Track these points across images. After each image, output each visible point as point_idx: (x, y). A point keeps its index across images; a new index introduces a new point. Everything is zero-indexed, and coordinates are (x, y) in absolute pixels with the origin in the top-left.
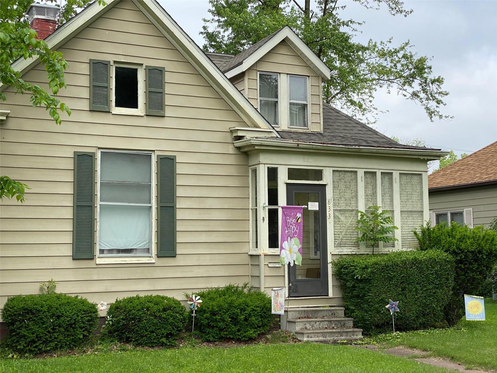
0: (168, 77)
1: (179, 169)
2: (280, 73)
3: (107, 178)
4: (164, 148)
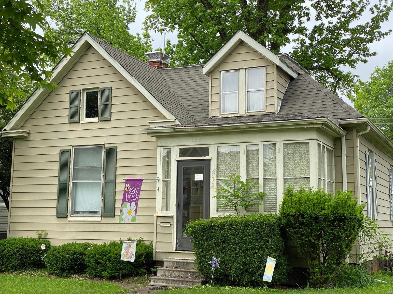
0: (114, 93)
1: (119, 156)
2: (239, 69)
3: (81, 165)
4: (109, 142)
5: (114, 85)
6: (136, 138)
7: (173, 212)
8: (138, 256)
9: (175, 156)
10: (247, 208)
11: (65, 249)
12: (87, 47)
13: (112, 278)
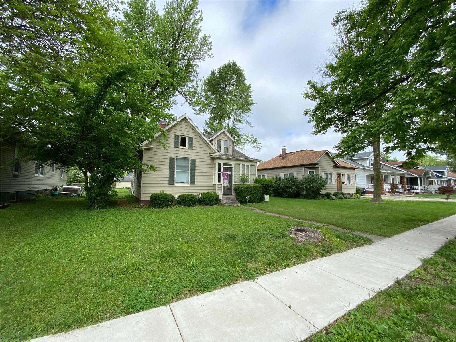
0: (194, 140)
1: (196, 163)
2: (222, 140)
3: (180, 164)
4: (193, 157)
7: (222, 183)
9: (222, 165)
12: (184, 119)
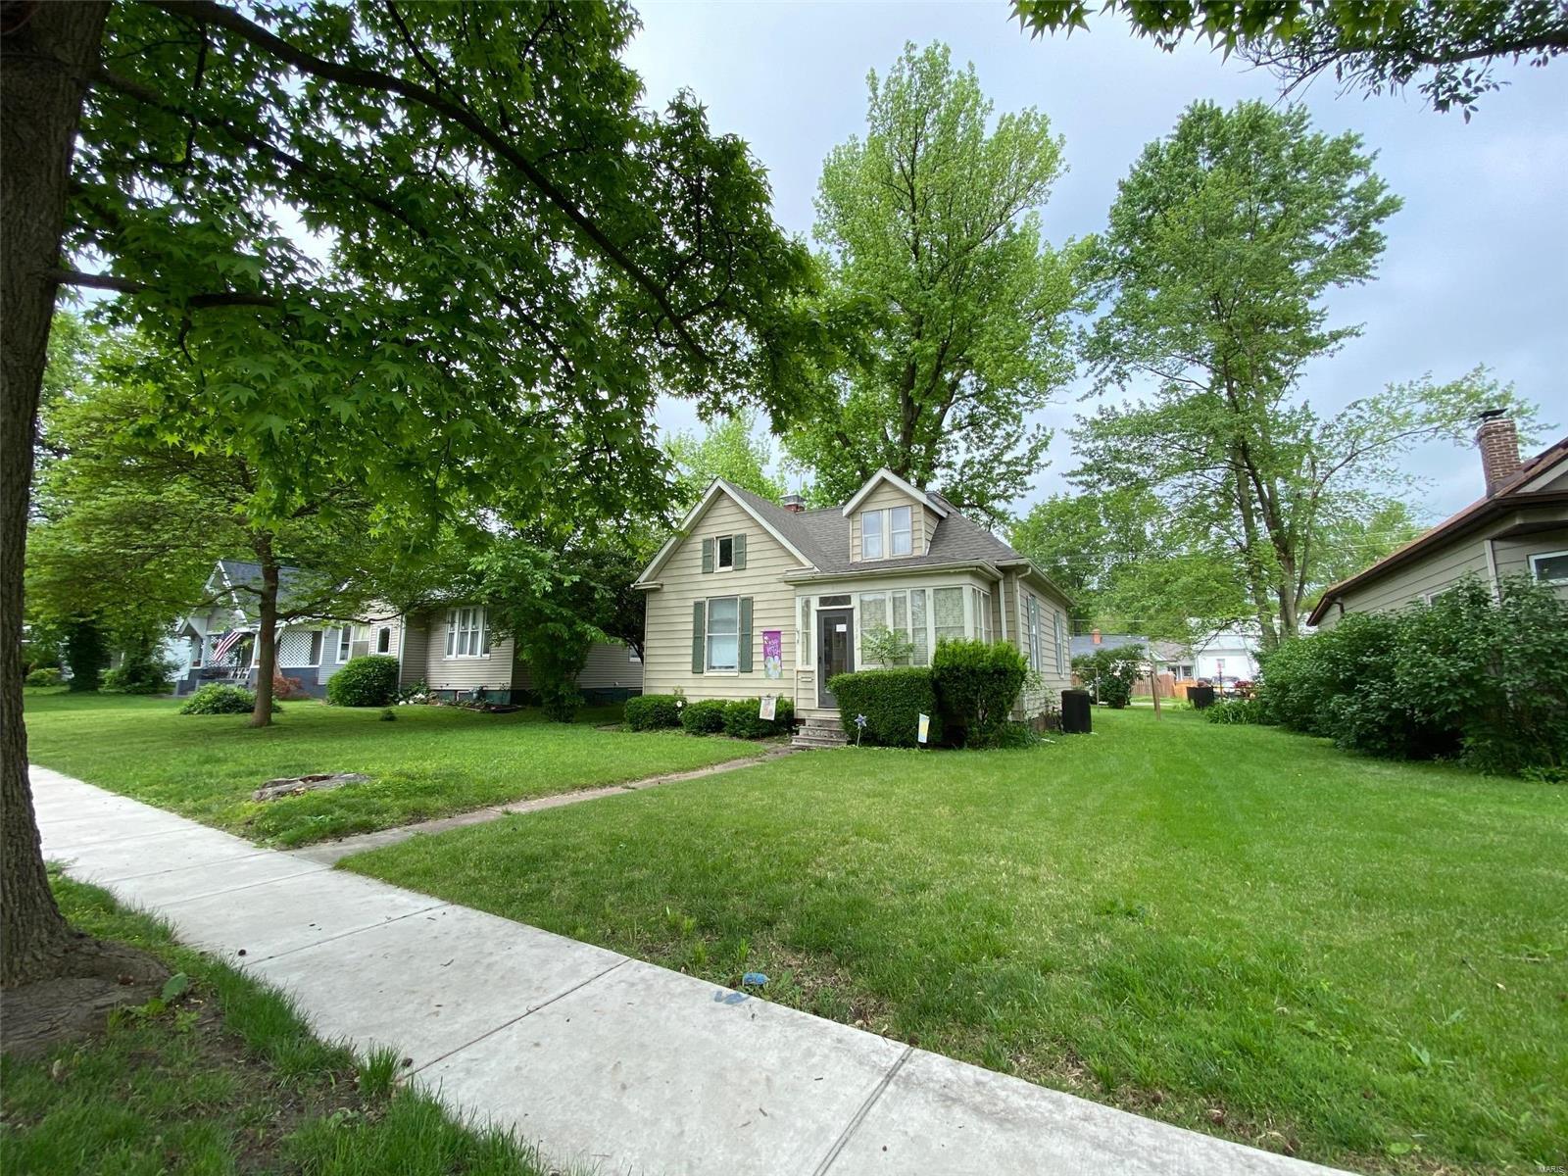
0: (749, 540)
1: (756, 606)
2: (882, 510)
3: (716, 617)
4: (744, 592)
5: (748, 532)
6: (772, 588)
7: (814, 666)
8: (778, 715)
9: (815, 605)
10: (895, 661)
11: (702, 706)
12: (720, 492)
13: (752, 737)
